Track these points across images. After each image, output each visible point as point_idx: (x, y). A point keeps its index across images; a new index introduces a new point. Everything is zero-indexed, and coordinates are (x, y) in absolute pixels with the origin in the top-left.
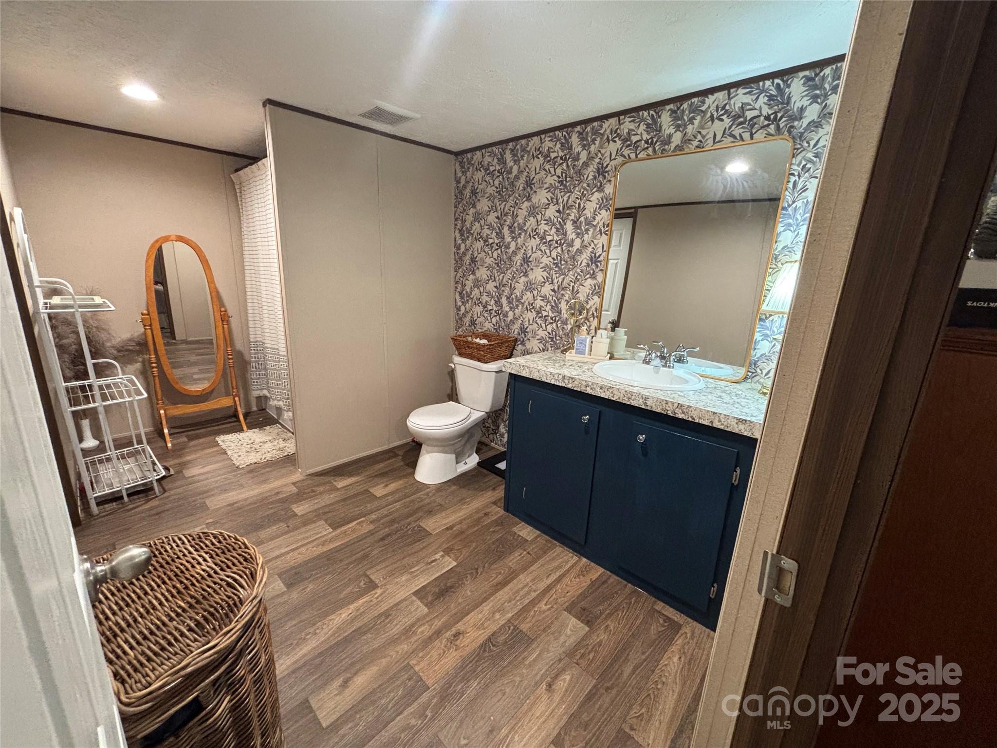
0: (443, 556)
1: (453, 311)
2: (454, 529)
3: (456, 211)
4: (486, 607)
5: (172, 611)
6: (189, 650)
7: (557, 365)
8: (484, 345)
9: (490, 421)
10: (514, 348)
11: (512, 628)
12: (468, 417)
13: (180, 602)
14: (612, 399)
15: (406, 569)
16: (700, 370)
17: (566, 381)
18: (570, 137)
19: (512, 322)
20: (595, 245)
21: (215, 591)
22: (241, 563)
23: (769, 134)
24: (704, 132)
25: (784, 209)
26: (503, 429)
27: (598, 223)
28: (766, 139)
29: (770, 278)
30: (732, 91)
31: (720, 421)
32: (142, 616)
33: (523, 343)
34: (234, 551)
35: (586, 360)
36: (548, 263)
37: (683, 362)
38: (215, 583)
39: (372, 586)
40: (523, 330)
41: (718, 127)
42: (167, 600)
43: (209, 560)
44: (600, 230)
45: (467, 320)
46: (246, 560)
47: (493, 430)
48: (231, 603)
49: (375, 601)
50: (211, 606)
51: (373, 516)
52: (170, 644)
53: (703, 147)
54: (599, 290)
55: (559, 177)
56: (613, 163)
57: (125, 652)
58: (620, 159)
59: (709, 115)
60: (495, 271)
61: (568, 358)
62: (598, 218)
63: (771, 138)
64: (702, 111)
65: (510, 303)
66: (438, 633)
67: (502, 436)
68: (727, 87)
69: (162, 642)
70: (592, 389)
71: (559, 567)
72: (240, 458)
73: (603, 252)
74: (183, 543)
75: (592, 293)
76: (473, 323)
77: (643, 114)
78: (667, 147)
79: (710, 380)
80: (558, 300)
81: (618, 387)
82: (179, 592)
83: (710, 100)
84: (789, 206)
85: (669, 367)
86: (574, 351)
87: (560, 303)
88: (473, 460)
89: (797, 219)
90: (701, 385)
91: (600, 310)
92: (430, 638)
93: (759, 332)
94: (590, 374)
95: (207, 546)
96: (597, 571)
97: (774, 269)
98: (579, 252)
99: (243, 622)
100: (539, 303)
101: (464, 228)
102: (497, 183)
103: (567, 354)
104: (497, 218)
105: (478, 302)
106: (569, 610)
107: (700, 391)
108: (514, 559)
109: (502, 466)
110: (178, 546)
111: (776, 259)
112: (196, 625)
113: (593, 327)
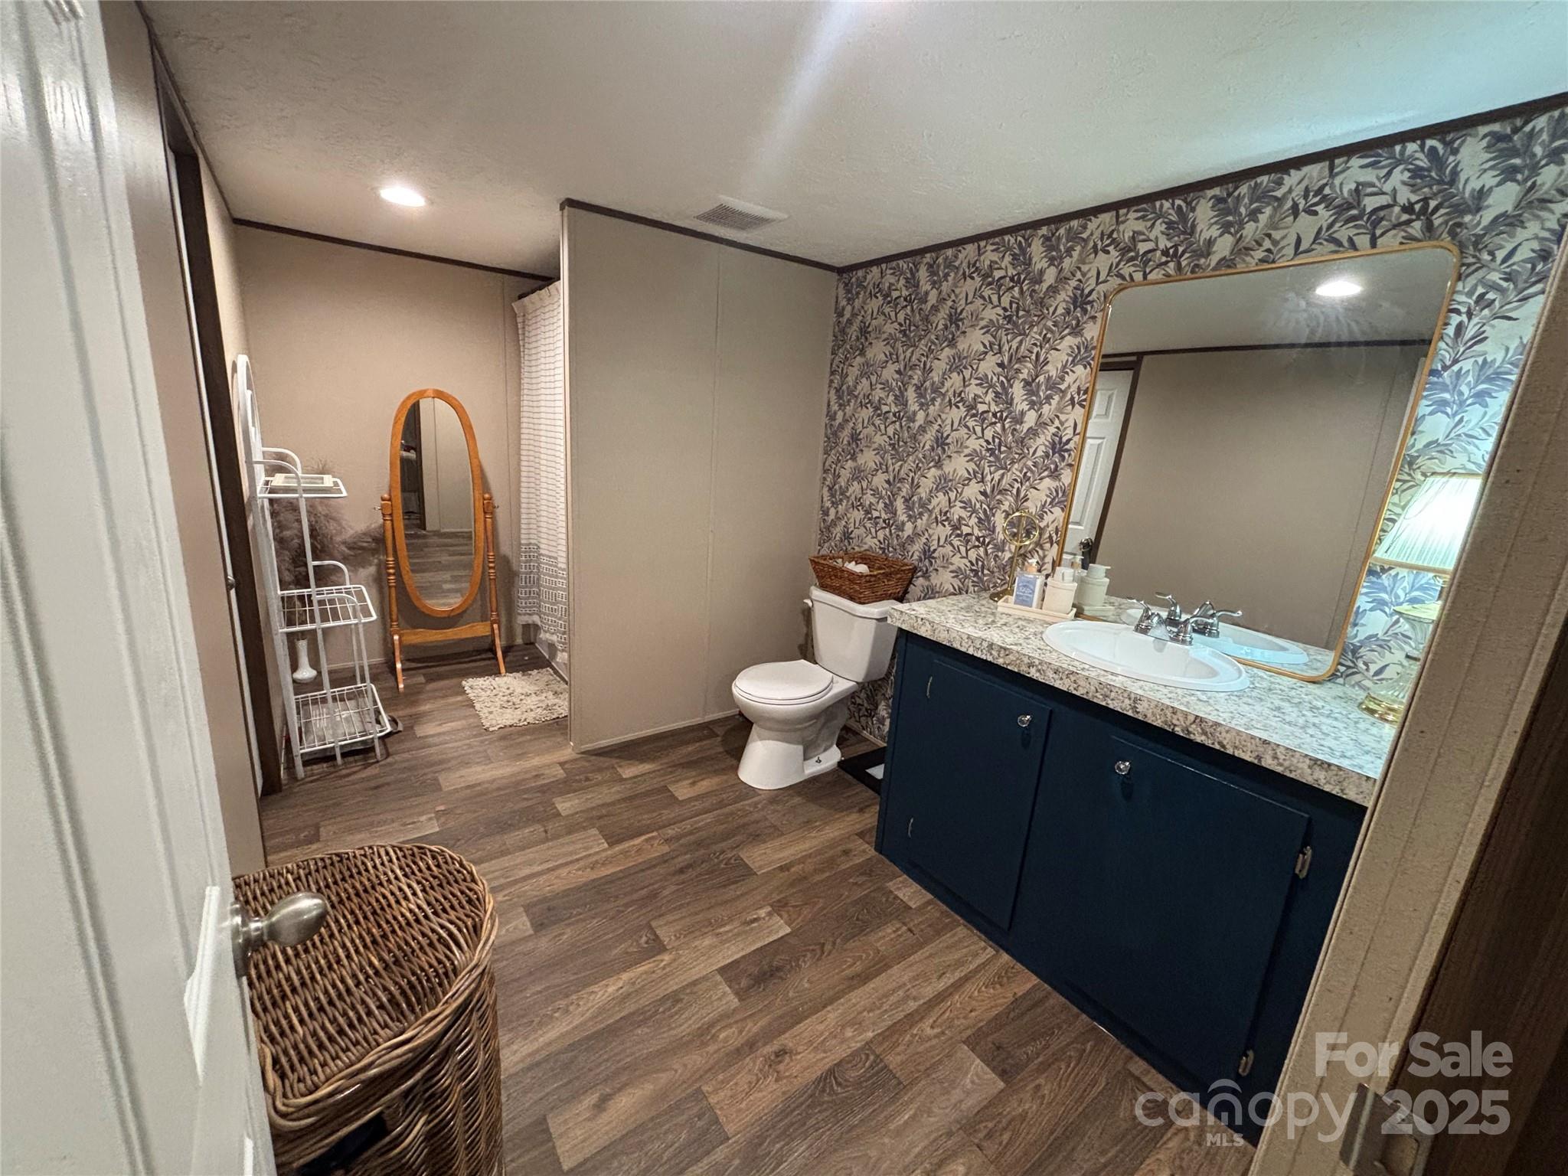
0: (769, 914)
1: (817, 515)
2: (793, 870)
3: (833, 360)
4: (832, 1015)
5: (361, 971)
6: (376, 1040)
7: (981, 621)
8: (861, 576)
9: (863, 695)
10: (910, 583)
11: (872, 1058)
12: (828, 688)
13: (373, 958)
14: (1074, 692)
15: (712, 925)
16: (1243, 652)
17: (994, 653)
18: (1030, 245)
19: (911, 540)
20: (1062, 423)
21: (421, 948)
22: (463, 907)
23: (1411, 238)
24: (1277, 235)
25: (1433, 372)
26: (883, 711)
27: (1069, 387)
28: (1403, 247)
29: (1396, 499)
30: (1337, 161)
31: (1275, 757)
32: (321, 972)
33: (926, 575)
34: (454, 885)
35: (1032, 616)
36: (978, 448)
37: (1210, 634)
38: (424, 935)
39: (657, 947)
40: (928, 554)
41: (1306, 226)
42: (357, 951)
43: (420, 894)
44: (1072, 399)
45: (838, 531)
46: (470, 901)
47: (867, 710)
48: (441, 971)
49: (660, 973)
50: (414, 973)
51: (670, 832)
52: (351, 1026)
53: (1274, 262)
54: (1063, 499)
55: (1005, 309)
56: (1102, 288)
57: (292, 1028)
58: (1115, 282)
59: (1289, 204)
60: (888, 456)
61: (1000, 609)
62: (1069, 379)
63: (1415, 245)
64: (1276, 199)
65: (909, 508)
66: (751, 1045)
67: (882, 721)
68: (1329, 156)
69: (341, 1020)
70: (1039, 671)
71: (960, 963)
72: (491, 716)
73: (1075, 434)
74: (391, 861)
75: (1051, 503)
76: (847, 536)
77: (1162, 206)
78: (1202, 261)
79: (1261, 673)
80: (991, 509)
81: (1086, 673)
82: (374, 942)
83: (1293, 178)
84: (1445, 368)
85: (1183, 642)
86: (1012, 599)
87: (994, 515)
88: (831, 757)
89: (1461, 394)
90: (1243, 682)
91: (1062, 532)
92: (738, 1050)
93: (1366, 594)
94: (1037, 643)
95: (420, 870)
96: (1027, 982)
97: (1405, 482)
98: (1033, 432)
99: (455, 1005)
100: (957, 512)
101: (844, 387)
102: (901, 317)
103: (1000, 603)
104: (899, 372)
105: (858, 504)
106: (974, 1042)
107: (1240, 694)
108: (886, 937)
109: (878, 772)
110: (383, 864)
111: (1410, 464)
112: (389, 1001)
113: (1049, 560)
